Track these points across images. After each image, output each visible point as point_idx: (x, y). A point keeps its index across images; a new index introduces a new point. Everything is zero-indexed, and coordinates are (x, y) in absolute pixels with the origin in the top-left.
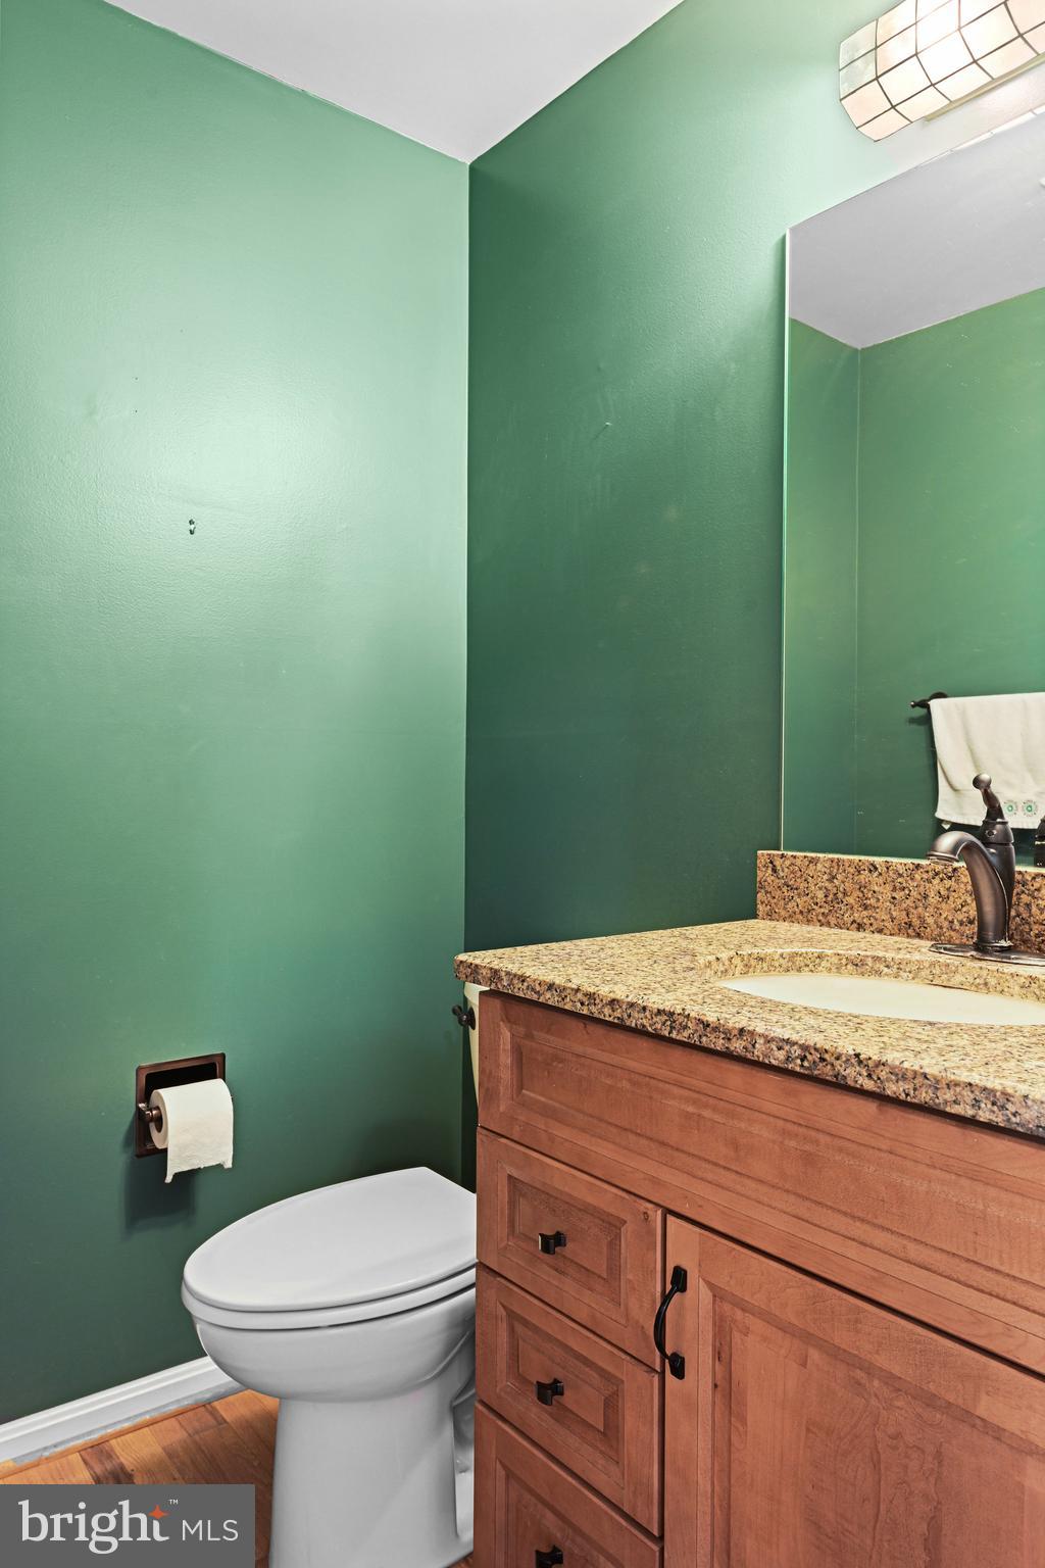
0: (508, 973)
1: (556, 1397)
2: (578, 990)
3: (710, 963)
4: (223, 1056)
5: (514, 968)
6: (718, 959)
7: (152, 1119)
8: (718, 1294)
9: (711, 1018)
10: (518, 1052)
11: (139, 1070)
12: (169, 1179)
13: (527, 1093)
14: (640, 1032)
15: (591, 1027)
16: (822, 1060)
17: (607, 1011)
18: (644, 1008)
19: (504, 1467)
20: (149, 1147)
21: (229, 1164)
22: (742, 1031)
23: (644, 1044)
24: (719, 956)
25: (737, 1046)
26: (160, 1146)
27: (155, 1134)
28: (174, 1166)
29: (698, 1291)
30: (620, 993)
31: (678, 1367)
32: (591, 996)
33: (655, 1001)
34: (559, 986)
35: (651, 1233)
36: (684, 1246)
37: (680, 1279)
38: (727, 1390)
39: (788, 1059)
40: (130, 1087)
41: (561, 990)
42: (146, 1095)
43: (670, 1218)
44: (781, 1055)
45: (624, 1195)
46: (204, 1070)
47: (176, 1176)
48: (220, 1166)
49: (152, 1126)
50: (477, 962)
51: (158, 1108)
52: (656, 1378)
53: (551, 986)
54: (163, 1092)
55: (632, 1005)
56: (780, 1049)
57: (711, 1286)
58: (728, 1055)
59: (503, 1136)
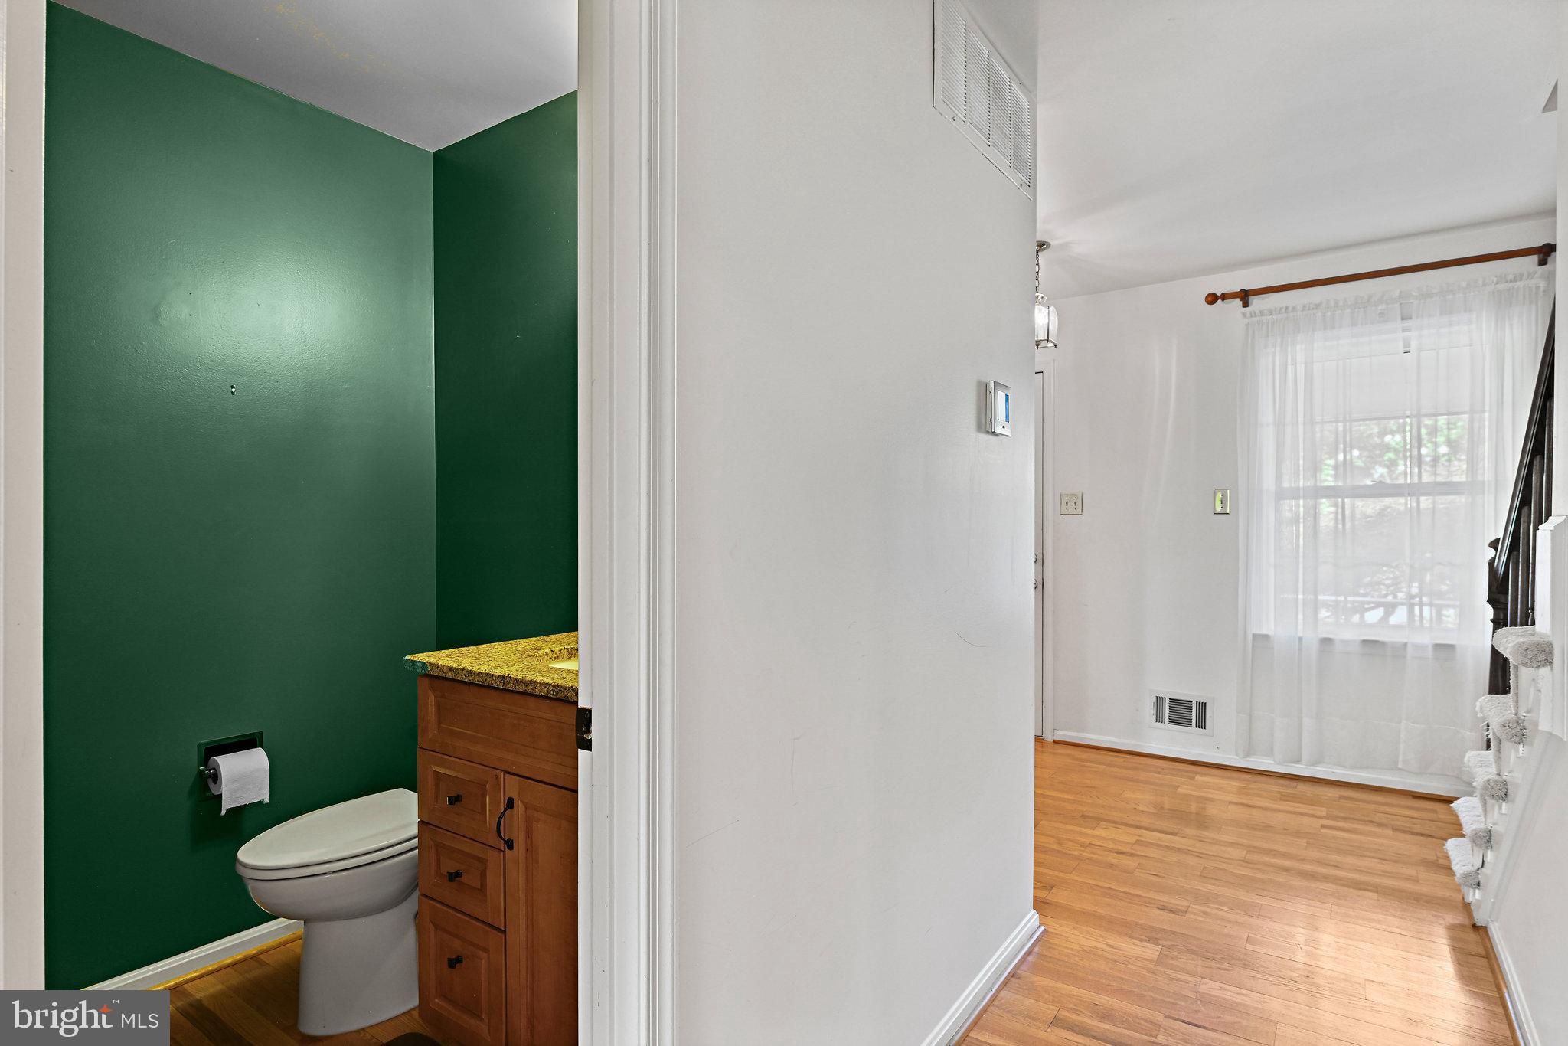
0: (430, 664)
1: (457, 879)
2: (463, 670)
3: (547, 653)
4: (262, 733)
5: (433, 661)
6: (552, 651)
7: (210, 776)
8: (527, 807)
9: (520, 677)
10: (438, 705)
11: (199, 746)
12: (223, 812)
13: (444, 726)
14: (491, 688)
15: (472, 687)
16: (560, 690)
17: (477, 678)
18: (492, 675)
19: (434, 924)
20: (208, 794)
21: (267, 801)
22: (531, 681)
23: (494, 693)
24: (553, 649)
25: (529, 688)
26: (216, 793)
27: (212, 786)
28: (226, 805)
29: (519, 805)
30: (483, 669)
31: (510, 845)
32: (470, 672)
33: (498, 672)
34: (455, 668)
35: (500, 785)
36: (512, 787)
37: (510, 803)
38: (531, 850)
39: (548, 692)
40: (194, 757)
41: (456, 670)
42: (205, 762)
43: (507, 775)
44: (545, 690)
45: (487, 768)
46: (247, 743)
47: (229, 811)
48: (260, 803)
49: (210, 781)
50: (415, 659)
51: (214, 769)
52: (502, 853)
53: (451, 669)
54: (218, 759)
55: (487, 674)
56: (545, 688)
57: (523, 802)
58: (526, 694)
59: (429, 750)
